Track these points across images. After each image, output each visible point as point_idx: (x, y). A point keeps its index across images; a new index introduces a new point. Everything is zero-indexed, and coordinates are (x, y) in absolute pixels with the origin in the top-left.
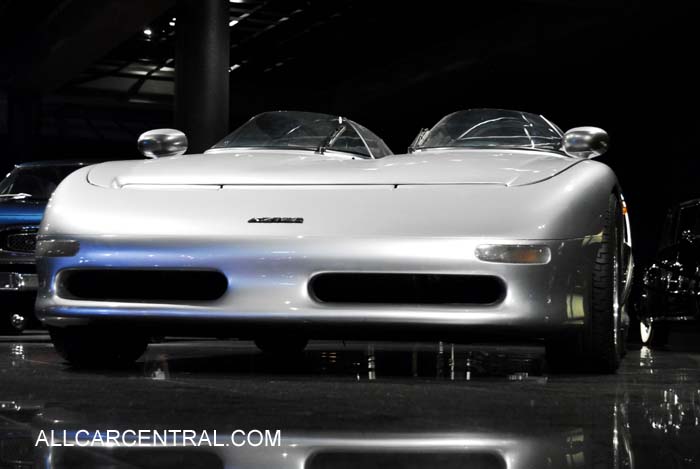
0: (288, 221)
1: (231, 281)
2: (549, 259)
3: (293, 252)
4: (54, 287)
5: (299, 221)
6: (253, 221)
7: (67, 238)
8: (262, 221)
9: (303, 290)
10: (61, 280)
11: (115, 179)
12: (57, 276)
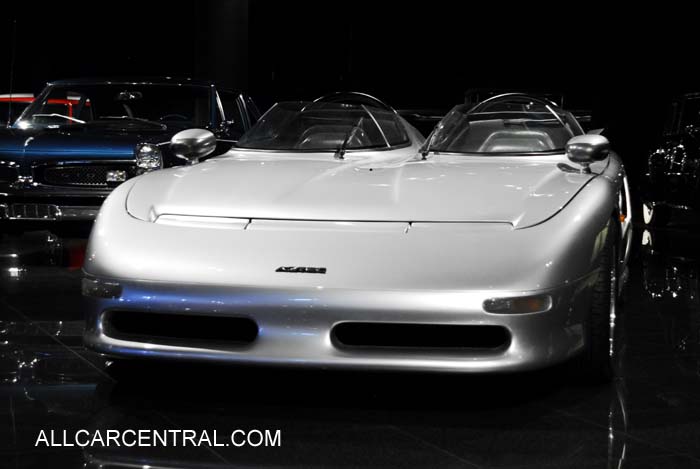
0: (312, 270)
1: (261, 330)
2: (550, 306)
3: (315, 299)
4: (101, 326)
5: (323, 271)
6: (280, 270)
7: (112, 281)
8: (288, 270)
9: (326, 340)
10: (105, 319)
11: (152, 208)
12: (102, 316)
